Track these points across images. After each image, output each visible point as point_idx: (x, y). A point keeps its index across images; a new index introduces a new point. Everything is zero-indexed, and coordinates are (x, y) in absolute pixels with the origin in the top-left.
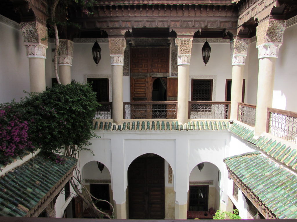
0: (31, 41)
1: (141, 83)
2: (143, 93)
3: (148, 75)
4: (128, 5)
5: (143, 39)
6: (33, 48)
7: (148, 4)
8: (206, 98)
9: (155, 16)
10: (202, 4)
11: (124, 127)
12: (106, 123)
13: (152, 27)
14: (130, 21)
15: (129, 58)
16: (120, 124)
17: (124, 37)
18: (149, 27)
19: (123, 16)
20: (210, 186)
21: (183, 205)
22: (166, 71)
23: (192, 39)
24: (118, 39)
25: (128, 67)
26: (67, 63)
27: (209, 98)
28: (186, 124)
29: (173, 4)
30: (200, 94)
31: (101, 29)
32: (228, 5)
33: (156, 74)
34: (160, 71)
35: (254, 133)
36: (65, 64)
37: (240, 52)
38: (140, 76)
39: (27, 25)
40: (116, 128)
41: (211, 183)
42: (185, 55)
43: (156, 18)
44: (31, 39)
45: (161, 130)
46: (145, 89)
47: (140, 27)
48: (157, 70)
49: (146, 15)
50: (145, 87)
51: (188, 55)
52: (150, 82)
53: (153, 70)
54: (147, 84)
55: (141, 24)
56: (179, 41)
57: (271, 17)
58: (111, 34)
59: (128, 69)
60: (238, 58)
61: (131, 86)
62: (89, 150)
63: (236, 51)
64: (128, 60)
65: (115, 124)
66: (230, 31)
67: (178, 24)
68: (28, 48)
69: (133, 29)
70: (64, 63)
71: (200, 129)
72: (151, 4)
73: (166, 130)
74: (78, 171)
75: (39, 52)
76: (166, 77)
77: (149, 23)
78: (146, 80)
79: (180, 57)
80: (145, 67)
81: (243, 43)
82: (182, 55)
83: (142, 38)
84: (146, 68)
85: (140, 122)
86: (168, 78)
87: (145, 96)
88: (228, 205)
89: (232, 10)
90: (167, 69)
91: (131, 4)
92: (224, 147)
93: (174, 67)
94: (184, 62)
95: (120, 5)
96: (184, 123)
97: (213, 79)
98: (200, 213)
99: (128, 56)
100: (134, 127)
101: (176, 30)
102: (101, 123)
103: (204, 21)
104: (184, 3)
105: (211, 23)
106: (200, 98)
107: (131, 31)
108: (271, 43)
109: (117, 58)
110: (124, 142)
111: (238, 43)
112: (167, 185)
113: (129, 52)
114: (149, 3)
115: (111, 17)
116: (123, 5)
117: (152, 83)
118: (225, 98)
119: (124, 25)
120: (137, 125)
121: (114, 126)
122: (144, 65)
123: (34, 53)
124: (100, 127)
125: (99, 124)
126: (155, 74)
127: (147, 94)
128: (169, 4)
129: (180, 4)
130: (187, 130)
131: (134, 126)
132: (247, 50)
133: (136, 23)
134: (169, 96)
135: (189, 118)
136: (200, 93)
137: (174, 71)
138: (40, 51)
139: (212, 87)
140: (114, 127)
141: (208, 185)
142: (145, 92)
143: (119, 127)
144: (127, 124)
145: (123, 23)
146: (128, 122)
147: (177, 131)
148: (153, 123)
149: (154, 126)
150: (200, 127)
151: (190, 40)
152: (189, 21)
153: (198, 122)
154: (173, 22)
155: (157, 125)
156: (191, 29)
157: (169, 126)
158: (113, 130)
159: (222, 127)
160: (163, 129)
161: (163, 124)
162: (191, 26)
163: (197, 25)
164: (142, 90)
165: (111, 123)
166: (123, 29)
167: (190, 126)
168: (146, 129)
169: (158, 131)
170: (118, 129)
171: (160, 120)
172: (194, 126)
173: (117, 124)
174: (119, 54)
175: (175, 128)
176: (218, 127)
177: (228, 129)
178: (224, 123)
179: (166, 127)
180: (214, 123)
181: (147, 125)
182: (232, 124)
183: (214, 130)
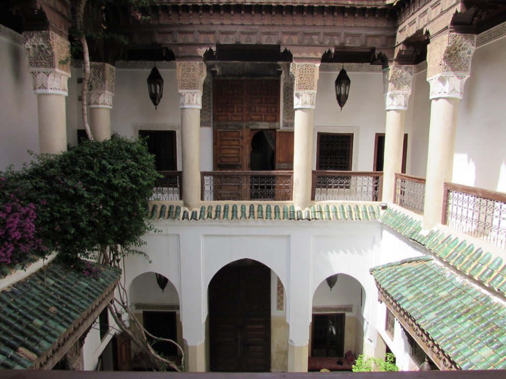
0: (42, 65)
1: (232, 138)
2: (234, 155)
3: (244, 125)
4: (209, 4)
5: (235, 64)
6: (45, 76)
7: (244, 4)
8: (341, 165)
9: (256, 25)
10: (335, 5)
11: (203, 214)
12: (171, 207)
13: (250, 43)
14: (213, 33)
15: (211, 95)
16: (195, 209)
17: (202, 59)
18: (246, 43)
19: (201, 24)
20: (347, 314)
21: (302, 347)
22: (274, 119)
23: (318, 65)
24: (192, 62)
25: (210, 112)
26: (104, 104)
27: (346, 165)
28: (307, 209)
29: (286, 4)
31: (163, 46)
32: (380, 7)
33: (256, 123)
34: (263, 119)
35: (422, 225)
36: (100, 106)
37: (399, 88)
38: (229, 127)
39: (34, 37)
40: (188, 215)
41: (349, 309)
42: (306, 91)
43: (257, 27)
44: (41, 61)
45: (265, 219)
46: (239, 149)
47: (229, 43)
48: (259, 117)
49: (240, 23)
50: (238, 145)
51: (312, 91)
52: (248, 138)
53: (253, 117)
54: (241, 141)
55: (232, 37)
56: (296, 68)
57: (452, 30)
58: (180, 55)
59: (210, 116)
60: (395, 98)
61: (215, 144)
62: (142, 253)
63: (393, 86)
64: (210, 100)
65: (186, 209)
66: (383, 52)
67: (295, 39)
68: (36, 76)
69: (219, 46)
70: (98, 104)
71: (332, 218)
72: (249, 4)
73: (273, 219)
74: (123, 289)
75: (56, 84)
76: (275, 130)
77: (245, 36)
78: (239, 134)
79: (298, 96)
80: (238, 112)
81: (405, 73)
82: (301, 92)
83: (234, 62)
84: (241, 114)
85: (229, 206)
86: (277, 130)
87: (238, 162)
88: (377, 346)
89: (387, 16)
90: (276, 116)
91: (215, 4)
92: (372, 248)
93: (288, 112)
94: (306, 103)
95: (196, 4)
96: (304, 208)
97: (353, 134)
98: (330, 361)
99: (209, 92)
100: (220, 214)
101: (291, 49)
102: (163, 207)
103: (338, 35)
104: (305, 3)
105: (351, 37)
106: (332, 165)
107: (214, 49)
108: (451, 74)
109: (191, 95)
110: (202, 239)
111: (396, 72)
112: (274, 312)
113: (211, 86)
114: (245, 2)
115: (181, 25)
116: (201, 4)
117: (249, 139)
118: (374, 165)
119: (202, 39)
120: (224, 211)
121: (185, 212)
122: (237, 109)
123: (47, 85)
124: (162, 214)
125: (159, 209)
126: (255, 125)
127: (241, 158)
128: (281, 4)
129: (299, 5)
130: (310, 220)
131: (220, 212)
132: (411, 84)
133: (223, 37)
134: (279, 162)
136: (332, 156)
137: (288, 119)
138: (57, 81)
139: (351, 147)
140: (186, 214)
141: (345, 314)
142: (239, 154)
143: (194, 215)
144: (207, 209)
145: (201, 35)
146: (209, 207)
147: (292, 221)
148: (252, 207)
149: (253, 213)
150: (331, 214)
151: (315, 66)
152: (313, 34)
153: (327, 207)
154: (287, 36)
155: (258, 211)
156: (317, 47)
157: (279, 212)
158: (183, 219)
159: (369, 215)
160: (269, 217)
161: (269, 208)
162: (317, 42)
163: (327, 42)
164: (232, 152)
165: (180, 207)
166: (201, 45)
167: (315, 212)
168: (239, 218)
169: (260, 221)
170: (192, 218)
171: (264, 202)
172: (322, 212)
173: (190, 208)
174: (194, 89)
175: (289, 217)
176: (361, 215)
177: (379, 218)
178: (372, 208)
179: (273, 215)
180: (354, 208)
181: (241, 211)
182: (385, 210)
183: (354, 219)
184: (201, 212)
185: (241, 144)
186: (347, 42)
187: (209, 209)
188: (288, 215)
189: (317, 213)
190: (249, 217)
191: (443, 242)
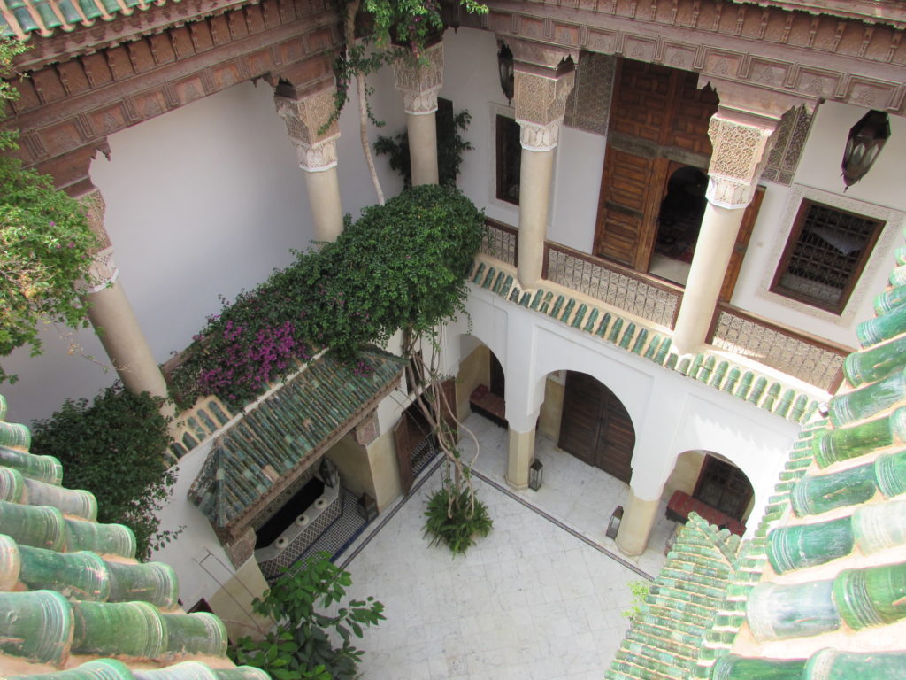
0: (299, 137)
1: (635, 167)
2: (634, 196)
3: (660, 150)
6: (304, 151)
8: (836, 270)
9: (659, 24)
11: (536, 303)
12: (501, 275)
13: (641, 60)
14: (577, 27)
16: (528, 290)
17: (555, 73)
18: (633, 58)
19: (559, 6)
23: (767, 132)
24: (538, 77)
25: (607, 109)
26: (421, 109)
27: (848, 274)
28: (688, 356)
30: (821, 251)
33: (682, 153)
34: (697, 148)
36: (416, 113)
38: (633, 148)
40: (517, 296)
42: (729, 178)
43: (660, 29)
44: (298, 132)
45: (617, 344)
46: (643, 190)
47: (602, 52)
48: (689, 143)
49: (627, 15)
50: (643, 182)
51: (740, 181)
52: (661, 175)
53: (678, 139)
54: (649, 176)
55: (609, 41)
58: (520, 59)
59: (606, 116)
61: (606, 169)
62: (466, 313)
64: (609, 88)
65: (519, 287)
68: (296, 148)
69: (584, 54)
70: (413, 111)
71: (722, 387)
73: (629, 350)
77: (633, 44)
78: (648, 164)
80: (652, 124)
82: (720, 177)
84: (657, 130)
85: (577, 303)
87: (639, 209)
96: (683, 353)
97: (884, 223)
100: (559, 310)
101: (720, 88)
102: (491, 271)
103: (835, 76)
106: (816, 263)
107: (575, 58)
110: (535, 329)
117: (665, 176)
119: (557, 37)
120: (567, 308)
121: (515, 289)
122: (653, 119)
123: (307, 162)
124: (486, 284)
125: (485, 272)
126: (680, 155)
127: (644, 204)
130: (684, 375)
131: (561, 305)
133: (594, 37)
136: (822, 249)
139: (870, 245)
140: (516, 293)
142: (642, 196)
143: (526, 298)
144: (544, 296)
145: (557, 28)
146: (549, 293)
147: (657, 365)
148: (607, 318)
149: (605, 328)
150: (724, 381)
151: (759, 135)
152: (775, 64)
153: (725, 366)
154: (717, 57)
155: (613, 328)
156: (775, 95)
157: (643, 343)
158: (510, 299)
159: (791, 408)
160: (625, 344)
161: (631, 330)
162: (780, 83)
163: (804, 86)
164: (632, 189)
165: (512, 280)
166: (554, 48)
167: (698, 367)
168: (582, 329)
169: (611, 344)
170: (521, 303)
171: (628, 317)
172: (709, 371)
173: (523, 287)
174: (538, 123)
175: (654, 356)
176: (776, 403)
177: (803, 423)
178: (804, 402)
179: (633, 343)
180: (772, 388)
181: (589, 319)
182: (821, 418)
183: (759, 406)
184: (536, 297)
185: (647, 181)
186: (855, 95)
187: (547, 296)
188: (653, 352)
189: (701, 369)
190: (596, 333)
191: (751, 573)
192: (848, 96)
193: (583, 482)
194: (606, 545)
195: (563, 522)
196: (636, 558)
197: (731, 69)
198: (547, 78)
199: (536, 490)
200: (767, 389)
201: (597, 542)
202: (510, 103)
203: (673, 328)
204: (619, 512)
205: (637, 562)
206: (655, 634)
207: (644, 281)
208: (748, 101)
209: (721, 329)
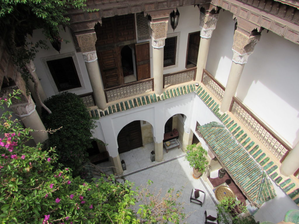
1: (109, 54)
2: (112, 63)
3: (115, 45)
6: (23, 108)
11: (110, 111)
12: (92, 111)
13: (124, 14)
14: (98, 11)
16: (105, 110)
17: (94, 31)
18: (121, 15)
19: (88, 6)
22: (133, 38)
23: (167, 22)
24: (88, 34)
28: (162, 94)
33: (123, 43)
34: (126, 39)
35: (219, 107)
37: (210, 27)
38: (106, 48)
40: (103, 114)
42: (160, 39)
45: (142, 105)
46: (114, 60)
47: (110, 16)
48: (124, 39)
51: (164, 38)
53: (120, 39)
54: (115, 54)
55: (111, 12)
56: (154, 26)
58: (78, 31)
60: (207, 32)
63: (207, 26)
65: (101, 111)
66: (204, 6)
68: (16, 109)
69: (103, 20)
73: (147, 104)
77: (120, 10)
78: (113, 51)
79: (156, 42)
80: (110, 38)
81: (214, 19)
82: (158, 40)
84: (112, 39)
86: (136, 45)
87: (115, 66)
90: (134, 36)
92: (190, 102)
93: (140, 30)
94: (160, 45)
96: (160, 95)
97: (177, 37)
100: (119, 108)
101: (151, 14)
103: (179, 0)
105: (186, 0)
107: (100, 22)
109: (91, 55)
110: (112, 120)
111: (209, 19)
112: (142, 125)
117: (119, 52)
119: (91, 17)
120: (121, 106)
121: (101, 113)
122: (110, 36)
123: (27, 111)
127: (116, 64)
130: (164, 100)
131: (119, 107)
132: (216, 23)
133: (105, 13)
135: (164, 87)
137: (140, 35)
139: (176, 44)
142: (115, 62)
143: (106, 112)
144: (111, 108)
146: (112, 106)
147: (156, 102)
148: (135, 100)
149: (136, 103)
150: (173, 94)
151: (165, 23)
152: (164, 2)
153: (171, 90)
154: (148, 5)
155: (138, 102)
156: (166, 10)
157: (149, 99)
158: (101, 116)
159: (190, 90)
160: (144, 103)
161: (143, 99)
162: (166, 7)
163: (172, 5)
164: (111, 61)
165: (97, 110)
166: (90, 22)
167: (166, 95)
168: (130, 108)
169: (141, 106)
170: (106, 115)
171: (140, 96)
172: (169, 94)
173: (103, 109)
174: (93, 51)
175: (154, 101)
176: (187, 90)
177: (195, 91)
178: (192, 86)
179: (146, 101)
180: (183, 88)
181: (130, 104)
182: (198, 87)
183: (184, 94)
185: (115, 57)
186: (184, 3)
187: (113, 107)
188: (153, 100)
189: (167, 95)
190: (135, 107)
191: (230, 123)
192: (183, 4)
193: (133, 156)
194: (154, 164)
195: (141, 169)
196: (163, 160)
197: (153, 7)
198: (91, 33)
199: (126, 169)
200: (183, 89)
201: (152, 165)
202: (59, 53)
203: (153, 90)
204: (153, 153)
205: (164, 160)
206: (226, 153)
207: (144, 82)
208: (160, 15)
209: (166, 82)
